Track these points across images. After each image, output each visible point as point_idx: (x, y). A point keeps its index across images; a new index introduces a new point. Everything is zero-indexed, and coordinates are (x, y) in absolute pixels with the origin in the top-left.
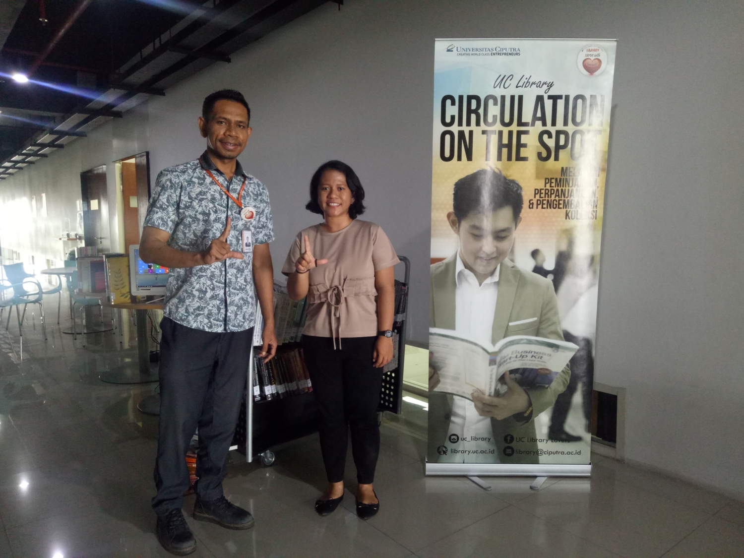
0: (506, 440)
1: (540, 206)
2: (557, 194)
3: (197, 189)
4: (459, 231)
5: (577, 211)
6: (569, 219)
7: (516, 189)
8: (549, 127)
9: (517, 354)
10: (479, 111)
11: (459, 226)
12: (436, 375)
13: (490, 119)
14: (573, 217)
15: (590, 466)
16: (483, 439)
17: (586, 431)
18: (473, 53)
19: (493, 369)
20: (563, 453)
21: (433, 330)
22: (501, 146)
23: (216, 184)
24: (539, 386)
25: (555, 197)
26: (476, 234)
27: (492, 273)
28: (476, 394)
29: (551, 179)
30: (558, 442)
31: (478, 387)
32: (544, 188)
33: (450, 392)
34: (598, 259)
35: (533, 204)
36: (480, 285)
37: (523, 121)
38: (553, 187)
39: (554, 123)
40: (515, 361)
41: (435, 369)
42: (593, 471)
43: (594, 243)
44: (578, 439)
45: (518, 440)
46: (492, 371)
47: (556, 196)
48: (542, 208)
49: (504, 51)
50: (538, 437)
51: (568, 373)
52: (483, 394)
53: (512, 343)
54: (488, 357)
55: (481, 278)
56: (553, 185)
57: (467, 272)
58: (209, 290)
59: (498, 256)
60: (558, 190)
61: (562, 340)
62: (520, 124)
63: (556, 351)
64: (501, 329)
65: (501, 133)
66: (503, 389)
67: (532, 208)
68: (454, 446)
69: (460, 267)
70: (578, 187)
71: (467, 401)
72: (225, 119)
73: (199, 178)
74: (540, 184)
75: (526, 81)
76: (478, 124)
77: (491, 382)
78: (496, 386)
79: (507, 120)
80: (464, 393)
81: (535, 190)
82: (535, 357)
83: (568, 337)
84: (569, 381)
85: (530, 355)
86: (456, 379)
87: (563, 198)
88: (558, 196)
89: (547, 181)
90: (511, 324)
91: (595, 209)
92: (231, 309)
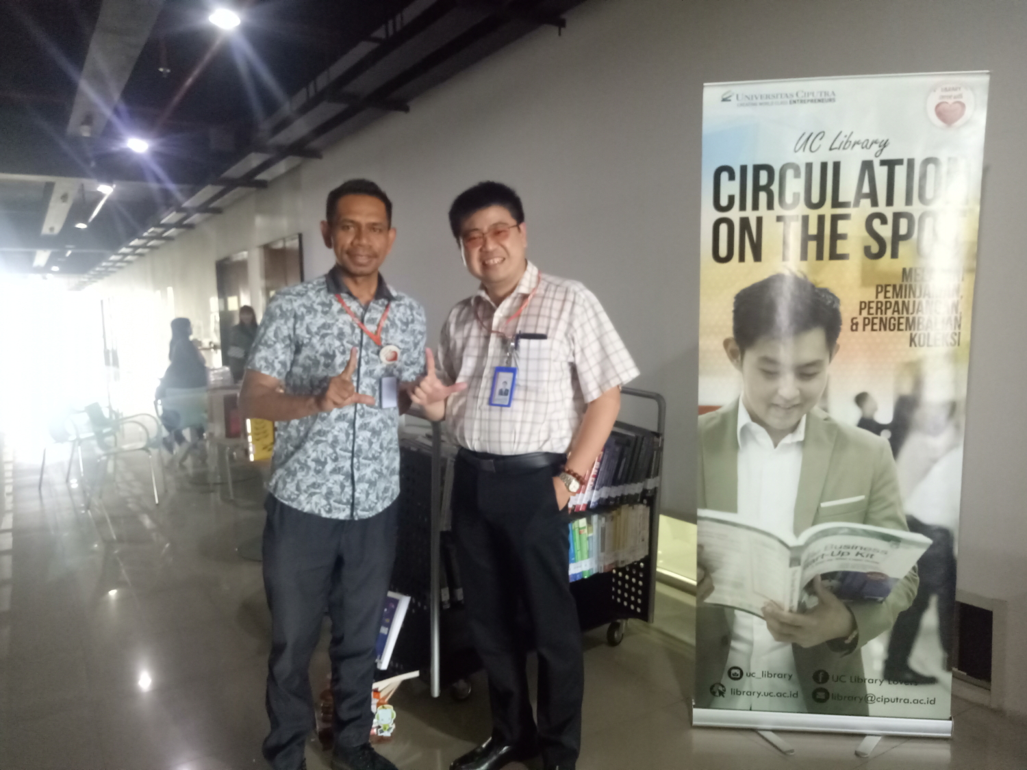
0: (816, 678)
1: (869, 328)
2: (896, 309)
4: (742, 365)
5: (929, 335)
6: (916, 346)
7: (829, 302)
8: (882, 208)
9: (833, 550)
10: (772, 187)
11: (742, 358)
12: (707, 581)
13: (789, 198)
14: (922, 343)
15: (950, 722)
16: (781, 676)
17: (944, 668)
18: (762, 101)
19: (796, 571)
20: (906, 701)
22: (806, 238)
25: (893, 313)
26: (769, 370)
27: (794, 429)
28: (769, 609)
29: (886, 286)
30: (900, 685)
32: (876, 300)
33: (729, 603)
34: (961, 407)
35: (857, 324)
36: (776, 445)
37: (842, 199)
38: (889, 298)
39: (890, 202)
40: (831, 560)
41: (705, 567)
42: (955, 729)
43: (956, 382)
44: (931, 680)
45: (835, 679)
46: (794, 574)
47: (894, 311)
48: (873, 330)
49: (811, 97)
50: (867, 675)
51: (915, 581)
52: (780, 607)
53: (825, 533)
54: (787, 553)
55: (776, 435)
56: (889, 295)
57: (755, 427)
59: (803, 402)
60: (897, 303)
61: (904, 529)
62: (836, 203)
63: (895, 546)
64: (809, 513)
65: (806, 219)
66: (812, 602)
67: (856, 330)
68: (736, 684)
69: (743, 419)
70: (929, 297)
71: (756, 619)
72: (353, 222)
74: (869, 294)
75: (845, 140)
76: (770, 206)
77: (792, 591)
78: (801, 597)
79: (815, 198)
80: (750, 606)
81: (861, 303)
82: (861, 555)
83: (915, 525)
84: (916, 593)
85: (853, 552)
86: (738, 585)
87: (905, 315)
88: (898, 311)
89: (880, 290)
90: (823, 505)
91: (957, 331)
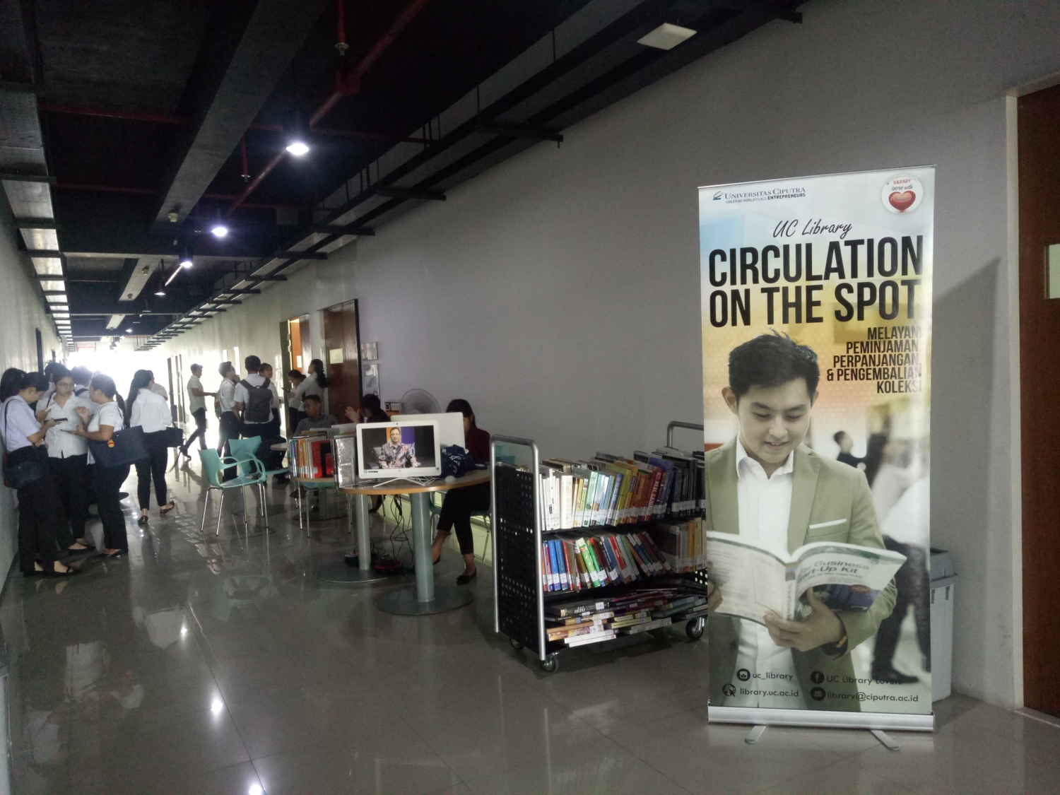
0: (813, 679)
1: (842, 378)
2: (864, 362)
4: (738, 410)
5: (893, 382)
6: (883, 392)
7: (808, 357)
8: (848, 279)
9: (822, 566)
10: (756, 266)
11: (738, 404)
12: (717, 592)
13: (771, 274)
14: (888, 390)
15: (932, 717)
16: (783, 677)
17: (923, 668)
18: (745, 198)
19: (791, 584)
20: (893, 698)
21: (711, 534)
22: (786, 305)
24: (854, 608)
25: (862, 366)
27: (784, 463)
28: (769, 617)
29: (855, 343)
30: (885, 683)
31: (773, 609)
32: (847, 355)
33: (735, 613)
35: (832, 375)
36: (769, 477)
37: (814, 273)
38: (858, 353)
39: (854, 275)
40: (821, 575)
41: (715, 584)
42: (936, 724)
44: (913, 680)
45: (830, 679)
46: (789, 588)
47: (863, 364)
48: (846, 379)
49: (785, 193)
51: (893, 592)
52: (780, 617)
53: (814, 551)
54: (783, 570)
55: (769, 468)
56: (858, 350)
57: (751, 461)
60: (864, 356)
61: (882, 548)
62: (810, 277)
63: (874, 562)
64: (799, 534)
65: (785, 290)
66: (807, 611)
67: (832, 379)
69: (741, 454)
70: (892, 351)
71: (759, 626)
74: (841, 350)
75: (815, 226)
76: (756, 281)
77: (789, 602)
78: (797, 607)
79: (793, 273)
80: (754, 615)
81: (835, 357)
82: (846, 570)
83: (891, 544)
84: (895, 603)
85: (840, 568)
86: (742, 597)
87: (872, 366)
89: (850, 346)
90: (812, 527)
91: (918, 379)
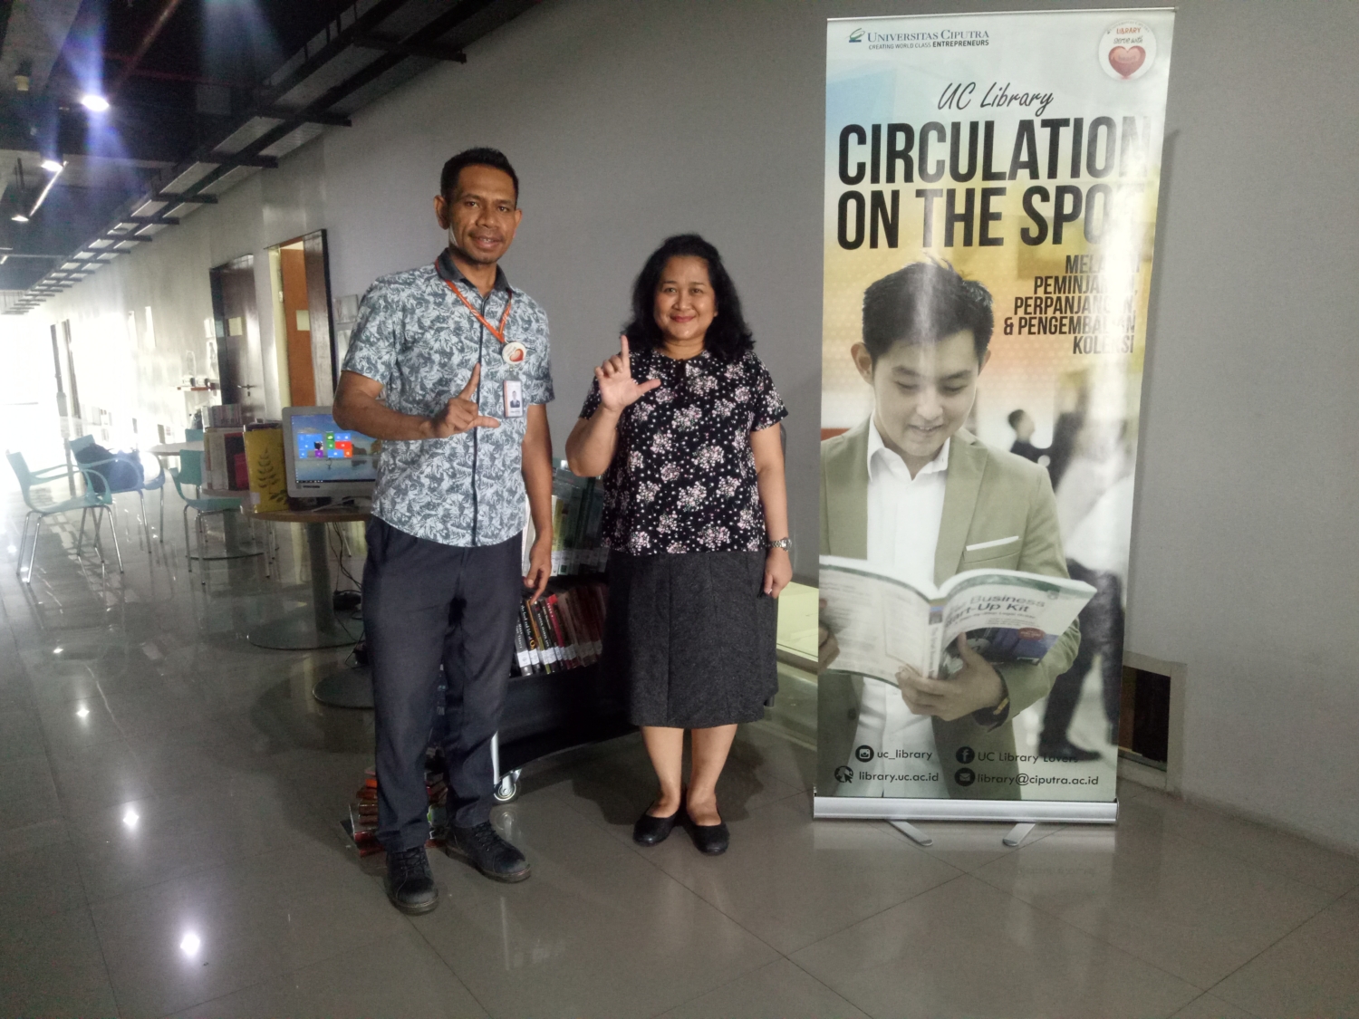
0: (959, 757)
1: (1025, 330)
2: (1058, 307)
3: (433, 312)
4: (873, 378)
5: (1096, 338)
6: (1080, 352)
7: (979, 298)
8: (1043, 181)
9: (981, 602)
10: (910, 154)
11: (874, 369)
12: (831, 642)
13: (931, 168)
14: (1088, 350)
15: (1116, 804)
16: (918, 755)
17: (1108, 741)
18: (899, 43)
19: (937, 629)
20: (1064, 781)
21: (825, 560)
22: (951, 218)
23: (463, 304)
24: (1021, 660)
25: (1054, 313)
26: (907, 384)
27: (935, 456)
28: (904, 675)
29: (1047, 278)
30: (1056, 762)
31: (910, 663)
32: (1034, 296)
33: (857, 670)
34: (1135, 427)
35: (1011, 325)
36: (913, 477)
37: (995, 169)
38: (1050, 293)
39: (1052, 173)
40: (979, 615)
41: (828, 628)
42: (1121, 811)
43: (1128, 396)
44: (1093, 756)
45: (982, 757)
46: (934, 633)
47: (1055, 310)
48: (1030, 333)
49: (959, 38)
50: (1019, 752)
51: (1074, 636)
52: (919, 674)
53: (971, 583)
54: (926, 608)
55: (914, 463)
56: (1050, 289)
57: (888, 453)
58: (445, 477)
59: (948, 422)
60: (1059, 299)
61: (1066, 577)
62: (988, 175)
63: (1053, 597)
64: (951, 557)
65: (951, 194)
66: (956, 666)
67: (1011, 333)
68: (865, 767)
69: (875, 443)
70: (1098, 292)
71: (889, 687)
72: (477, 197)
73: (435, 295)
74: (1027, 289)
75: (1000, 93)
76: (908, 178)
77: (932, 653)
78: (943, 660)
79: (963, 169)
80: (882, 672)
81: (1017, 299)
82: (1013, 607)
83: (1077, 571)
84: (1077, 652)
85: (1004, 604)
86: (867, 647)
87: (1069, 314)
88: (1061, 310)
89: (1039, 283)
90: (969, 548)
91: (1130, 334)
92: (483, 509)
